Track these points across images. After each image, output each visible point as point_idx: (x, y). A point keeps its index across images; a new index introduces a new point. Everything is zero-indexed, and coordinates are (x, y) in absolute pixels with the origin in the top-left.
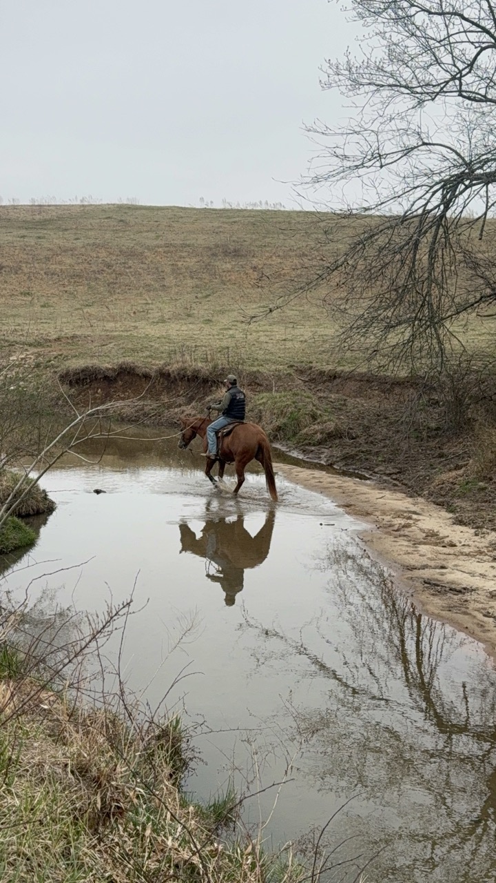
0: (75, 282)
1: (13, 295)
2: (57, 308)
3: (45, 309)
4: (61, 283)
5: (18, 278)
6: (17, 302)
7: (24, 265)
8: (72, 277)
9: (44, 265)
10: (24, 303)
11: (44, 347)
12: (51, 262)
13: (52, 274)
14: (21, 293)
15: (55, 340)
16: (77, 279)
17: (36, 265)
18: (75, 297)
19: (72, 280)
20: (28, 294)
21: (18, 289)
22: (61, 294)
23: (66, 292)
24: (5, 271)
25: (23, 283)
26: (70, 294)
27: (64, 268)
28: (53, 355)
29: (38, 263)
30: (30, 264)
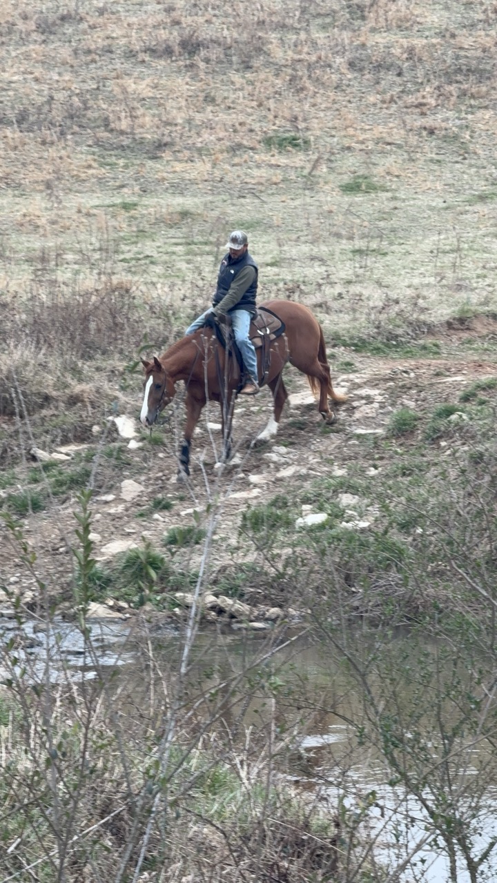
0: (463, 94)
1: (240, 146)
2: (402, 195)
3: (359, 198)
4: (410, 99)
5: (252, 83)
6: (256, 172)
7: (273, 36)
8: (449, 76)
9: (346, 35)
10: (278, 176)
11: (409, 354)
12: (371, 24)
13: (379, 67)
14: (268, 142)
15: (449, 325)
16: (469, 85)
17: (319, 36)
18: (465, 152)
19: (453, 88)
20: (293, 142)
21: (256, 126)
22: (413, 140)
23: (431, 132)
24: (207, 61)
25: (271, 104)
26: (445, 138)
27: (419, 42)
28: (456, 386)
29: (324, 27)
30: (297, 31)
